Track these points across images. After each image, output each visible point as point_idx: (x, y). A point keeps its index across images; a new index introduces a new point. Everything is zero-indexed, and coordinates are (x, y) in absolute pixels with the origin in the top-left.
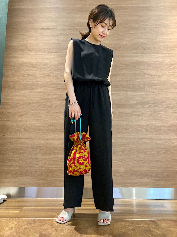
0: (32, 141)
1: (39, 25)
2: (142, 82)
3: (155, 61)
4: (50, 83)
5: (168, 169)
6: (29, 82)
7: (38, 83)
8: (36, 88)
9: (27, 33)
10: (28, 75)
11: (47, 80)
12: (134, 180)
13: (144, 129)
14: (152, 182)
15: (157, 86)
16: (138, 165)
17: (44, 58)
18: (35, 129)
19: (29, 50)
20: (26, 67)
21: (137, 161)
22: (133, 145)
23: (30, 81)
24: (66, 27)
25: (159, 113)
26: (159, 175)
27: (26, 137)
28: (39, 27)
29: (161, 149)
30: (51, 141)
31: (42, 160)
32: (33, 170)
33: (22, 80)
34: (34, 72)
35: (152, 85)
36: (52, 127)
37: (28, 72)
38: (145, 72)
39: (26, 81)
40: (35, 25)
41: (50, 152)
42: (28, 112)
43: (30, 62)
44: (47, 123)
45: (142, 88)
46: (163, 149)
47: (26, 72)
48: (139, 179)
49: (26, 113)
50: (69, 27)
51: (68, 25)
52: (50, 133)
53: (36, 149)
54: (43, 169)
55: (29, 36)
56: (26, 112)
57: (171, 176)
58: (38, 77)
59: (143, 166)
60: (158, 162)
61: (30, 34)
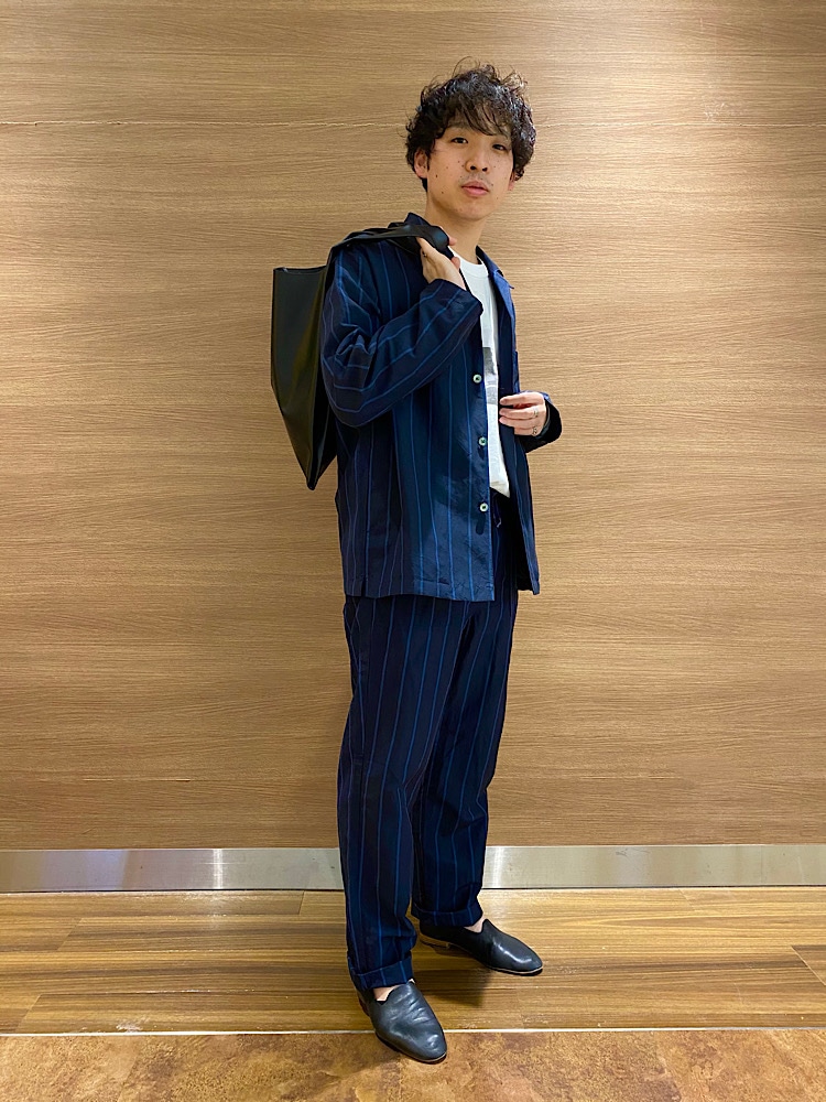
4: (22, 403)
5: (532, 776)
11: (6, 389)
24: (81, 118)
30: (44, 668)
31: (10, 745)
36: (42, 607)
41: (41, 711)
44: (18, 591)
50: (94, 118)
51: (93, 108)
52: (35, 634)
54: (14, 779)
57: (542, 801)
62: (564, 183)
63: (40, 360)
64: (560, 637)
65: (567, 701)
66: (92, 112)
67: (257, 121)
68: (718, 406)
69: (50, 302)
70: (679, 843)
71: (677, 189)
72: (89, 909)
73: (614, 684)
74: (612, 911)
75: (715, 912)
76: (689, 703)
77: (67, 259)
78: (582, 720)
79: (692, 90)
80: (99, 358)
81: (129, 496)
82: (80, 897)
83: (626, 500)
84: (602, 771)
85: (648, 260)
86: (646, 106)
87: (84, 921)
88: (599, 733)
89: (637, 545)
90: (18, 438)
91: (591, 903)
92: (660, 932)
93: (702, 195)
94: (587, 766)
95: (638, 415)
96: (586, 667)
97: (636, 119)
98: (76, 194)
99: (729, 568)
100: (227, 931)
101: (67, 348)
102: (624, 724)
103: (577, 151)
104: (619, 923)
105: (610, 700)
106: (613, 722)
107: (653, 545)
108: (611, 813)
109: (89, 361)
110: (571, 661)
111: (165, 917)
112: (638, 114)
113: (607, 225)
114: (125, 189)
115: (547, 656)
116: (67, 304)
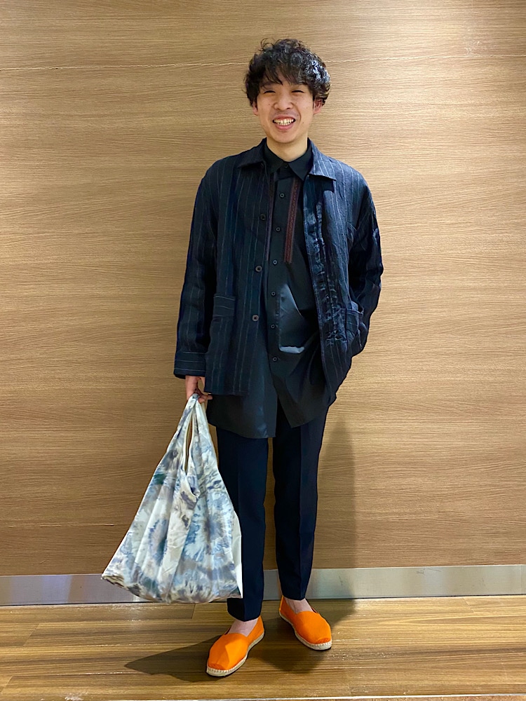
36: (9, 405)
41: (9, 478)
50: (41, 65)
51: (39, 58)
52: (4, 424)
57: (363, 536)
62: (368, 100)
64: (373, 419)
65: (379, 464)
66: (39, 61)
67: (153, 64)
68: (481, 253)
70: (461, 564)
71: (448, 102)
72: (44, 617)
73: (412, 452)
74: (414, 613)
75: (488, 613)
76: (466, 464)
77: (23, 163)
78: (390, 477)
79: (456, 33)
80: (46, 230)
81: (68, 326)
82: (38, 609)
83: (417, 320)
84: (405, 513)
85: (428, 152)
86: (423, 45)
87: (41, 626)
88: (402, 487)
89: (426, 353)
91: (399, 608)
92: (448, 628)
93: (466, 106)
94: (394, 510)
95: (424, 261)
96: (392, 440)
97: (417, 54)
98: (28, 118)
99: (492, 367)
100: (142, 631)
101: (24, 224)
102: (420, 480)
103: (377, 78)
104: (419, 622)
105: (409, 463)
106: (413, 478)
107: (437, 353)
108: (413, 544)
109: (38, 233)
110: (381, 436)
111: (98, 622)
112: (419, 51)
113: (399, 128)
114: (62, 113)
115: (364, 433)
116: (23, 194)
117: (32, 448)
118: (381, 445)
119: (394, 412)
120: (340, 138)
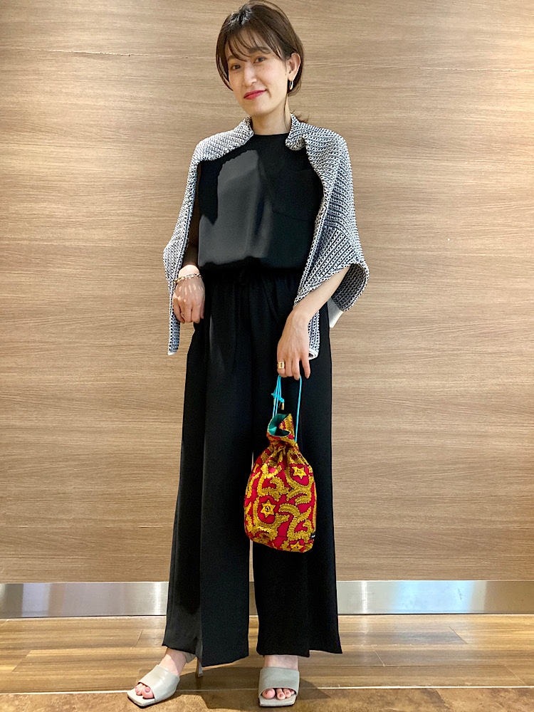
0: (49, 438)
1: (68, 42)
2: (407, 253)
3: (450, 186)
4: (109, 244)
5: (475, 526)
6: (36, 239)
7: (67, 244)
8: (61, 262)
9: (24, 67)
10: (32, 216)
11: (97, 234)
12: (373, 559)
13: (408, 403)
14: (426, 562)
15: (454, 268)
16: (385, 512)
17: (87, 161)
18: (59, 399)
19: (35, 129)
20: (25, 187)
21: (382, 499)
22: (371, 452)
23: (39, 237)
24: (161, 53)
25: (456, 354)
26: (448, 542)
27: (28, 424)
28: (64, 47)
29: (455, 464)
30: (114, 439)
31: (84, 498)
32: (56, 528)
33: (11, 231)
34: (54, 206)
35: (437, 264)
36: (115, 393)
37: (33, 205)
38: (417, 221)
39: (24, 236)
40: (52, 39)
41: (108, 472)
42: (34, 342)
43: (37, 172)
44: (97, 381)
45: (404, 273)
46: (461, 466)
47: (25, 205)
48: (388, 554)
49: (27, 344)
50: (171, 53)
51: (169, 47)
52: (109, 413)
53: (62, 464)
54: (86, 526)
55: (32, 77)
56: (28, 342)
57: (483, 545)
58: (67, 225)
59: (399, 515)
60: (447, 503)
61: (36, 72)
62: (490, 108)
63: (123, 214)
64: (494, 422)
66: (168, 50)
69: (132, 175)
77: (146, 146)
78: (511, 483)
80: (166, 214)
84: (526, 522)
88: (523, 494)
90: (104, 269)
94: (515, 518)
96: (513, 444)
98: (155, 102)
101: (144, 207)
109: (159, 217)
110: (502, 439)
113: (519, 136)
114: (189, 100)
115: (485, 436)
116: (144, 177)
117: (137, 440)
118: (502, 449)
119: (515, 416)
120: (463, 142)
